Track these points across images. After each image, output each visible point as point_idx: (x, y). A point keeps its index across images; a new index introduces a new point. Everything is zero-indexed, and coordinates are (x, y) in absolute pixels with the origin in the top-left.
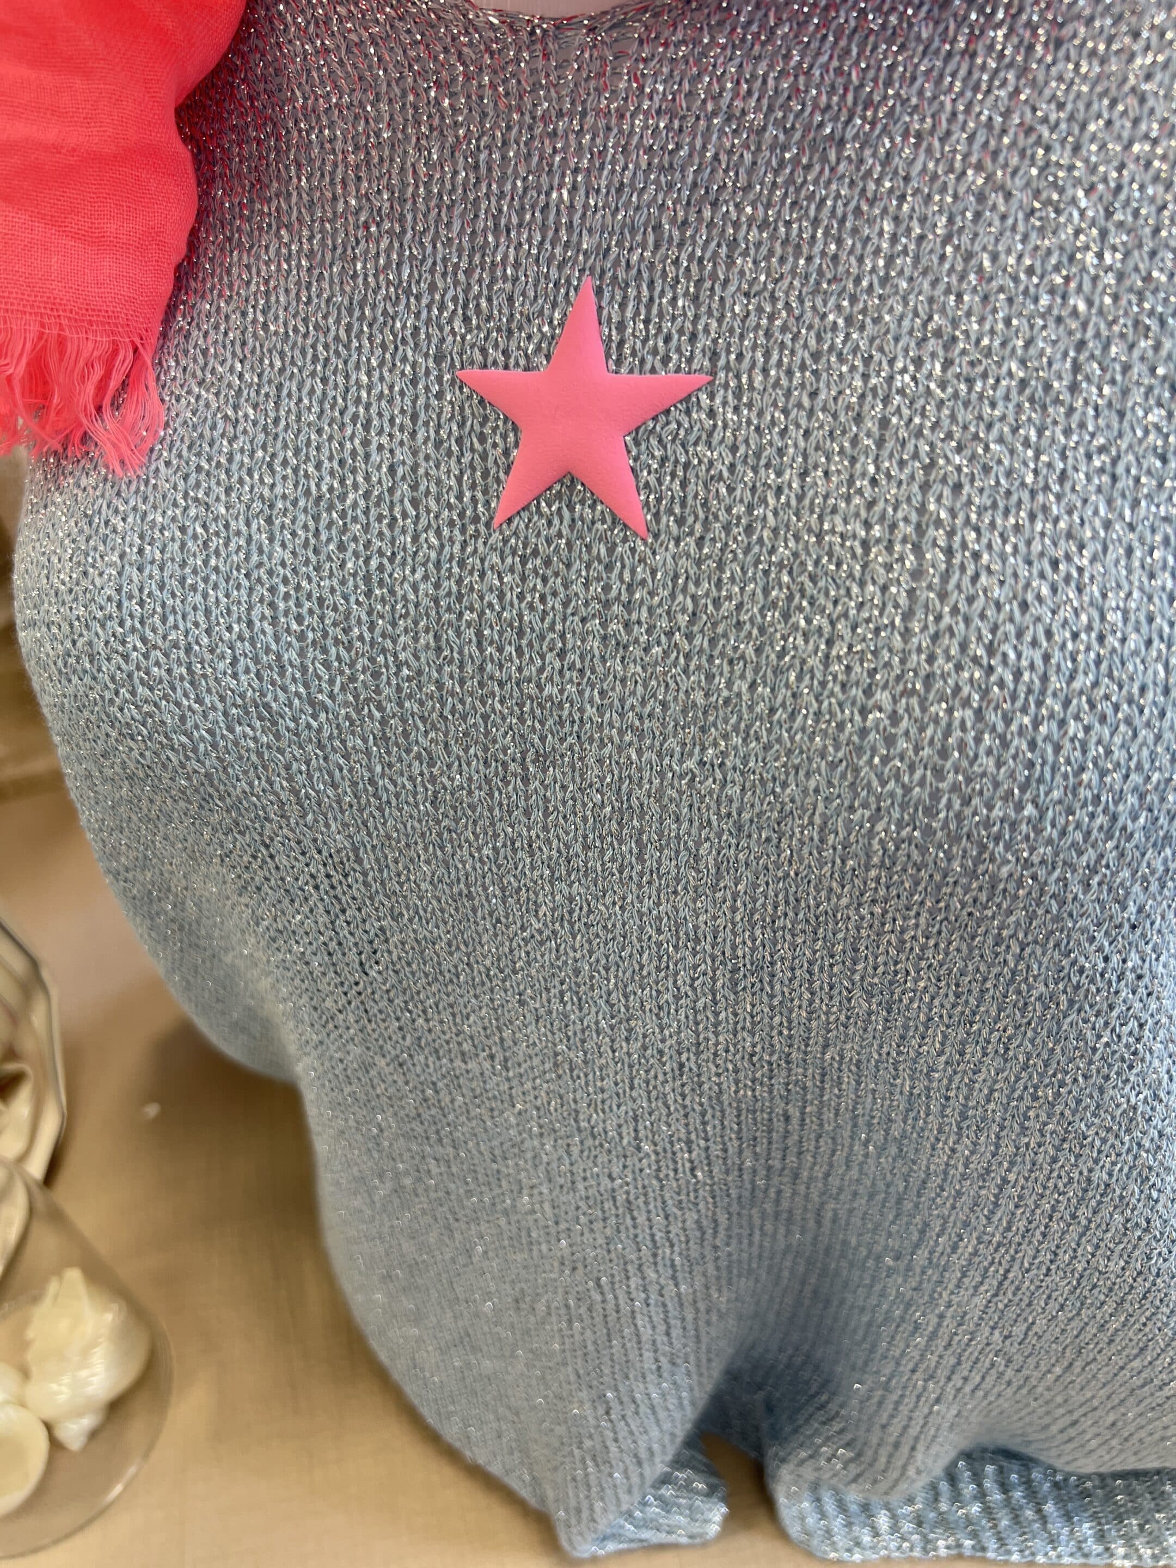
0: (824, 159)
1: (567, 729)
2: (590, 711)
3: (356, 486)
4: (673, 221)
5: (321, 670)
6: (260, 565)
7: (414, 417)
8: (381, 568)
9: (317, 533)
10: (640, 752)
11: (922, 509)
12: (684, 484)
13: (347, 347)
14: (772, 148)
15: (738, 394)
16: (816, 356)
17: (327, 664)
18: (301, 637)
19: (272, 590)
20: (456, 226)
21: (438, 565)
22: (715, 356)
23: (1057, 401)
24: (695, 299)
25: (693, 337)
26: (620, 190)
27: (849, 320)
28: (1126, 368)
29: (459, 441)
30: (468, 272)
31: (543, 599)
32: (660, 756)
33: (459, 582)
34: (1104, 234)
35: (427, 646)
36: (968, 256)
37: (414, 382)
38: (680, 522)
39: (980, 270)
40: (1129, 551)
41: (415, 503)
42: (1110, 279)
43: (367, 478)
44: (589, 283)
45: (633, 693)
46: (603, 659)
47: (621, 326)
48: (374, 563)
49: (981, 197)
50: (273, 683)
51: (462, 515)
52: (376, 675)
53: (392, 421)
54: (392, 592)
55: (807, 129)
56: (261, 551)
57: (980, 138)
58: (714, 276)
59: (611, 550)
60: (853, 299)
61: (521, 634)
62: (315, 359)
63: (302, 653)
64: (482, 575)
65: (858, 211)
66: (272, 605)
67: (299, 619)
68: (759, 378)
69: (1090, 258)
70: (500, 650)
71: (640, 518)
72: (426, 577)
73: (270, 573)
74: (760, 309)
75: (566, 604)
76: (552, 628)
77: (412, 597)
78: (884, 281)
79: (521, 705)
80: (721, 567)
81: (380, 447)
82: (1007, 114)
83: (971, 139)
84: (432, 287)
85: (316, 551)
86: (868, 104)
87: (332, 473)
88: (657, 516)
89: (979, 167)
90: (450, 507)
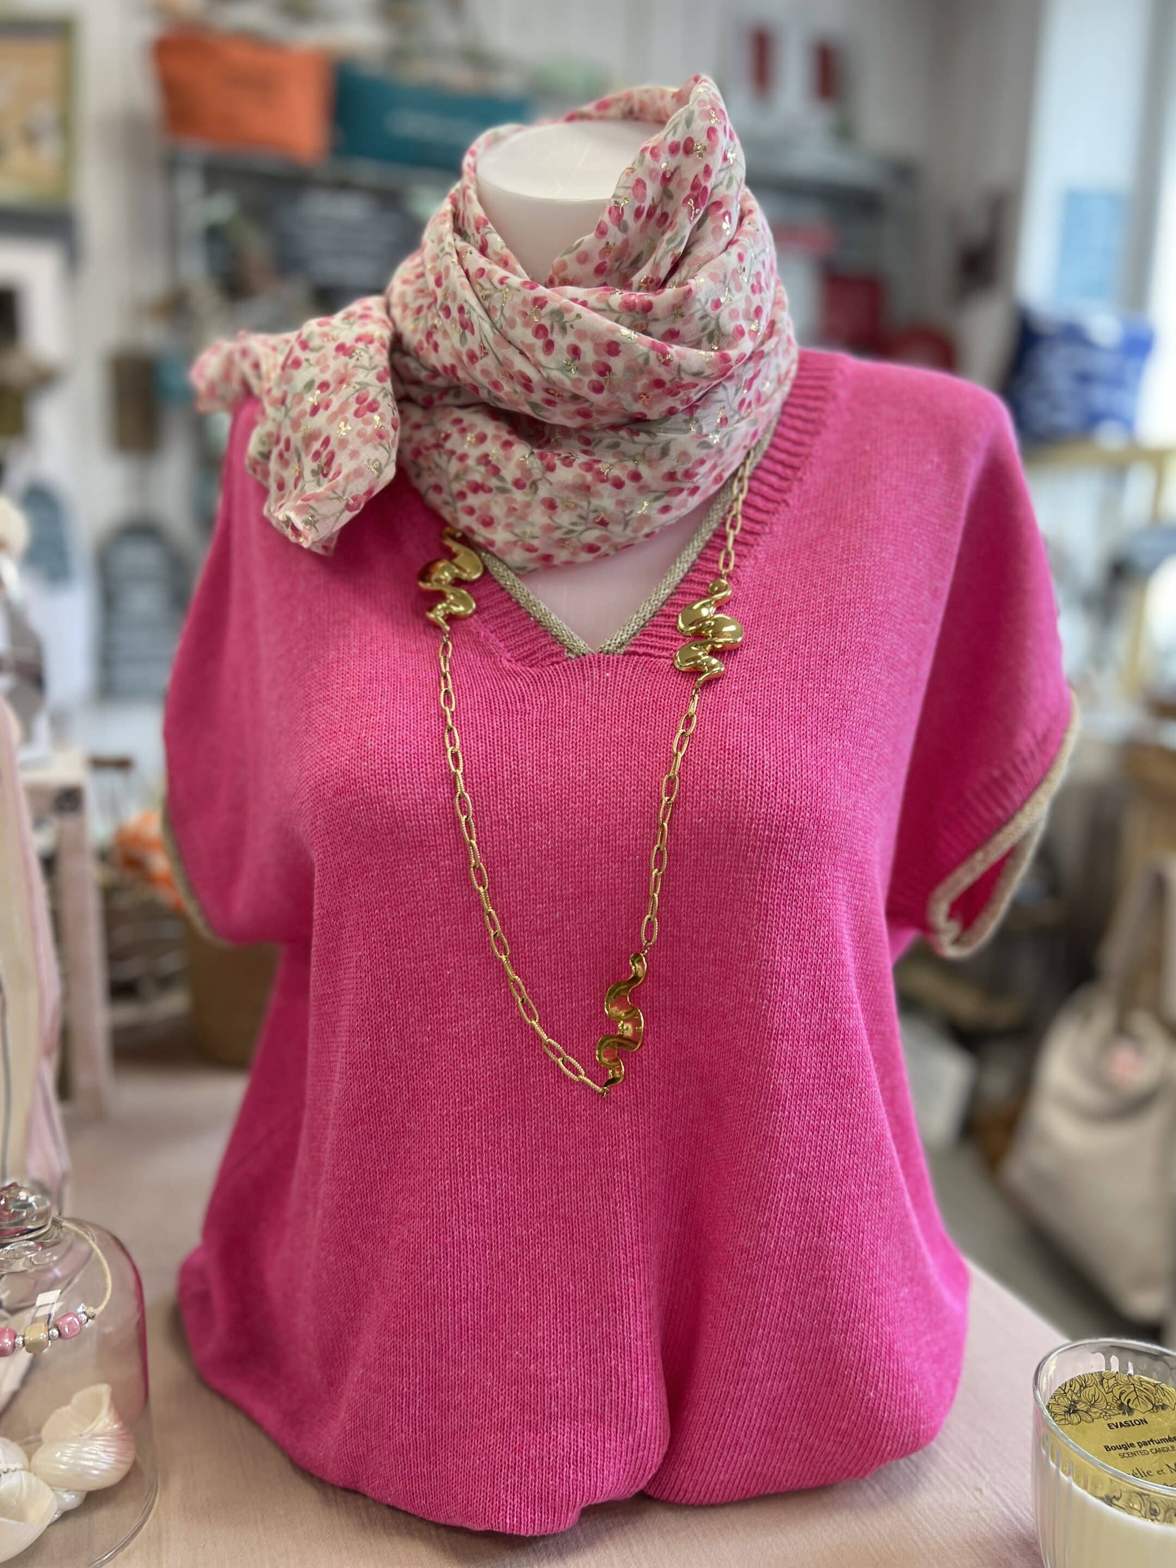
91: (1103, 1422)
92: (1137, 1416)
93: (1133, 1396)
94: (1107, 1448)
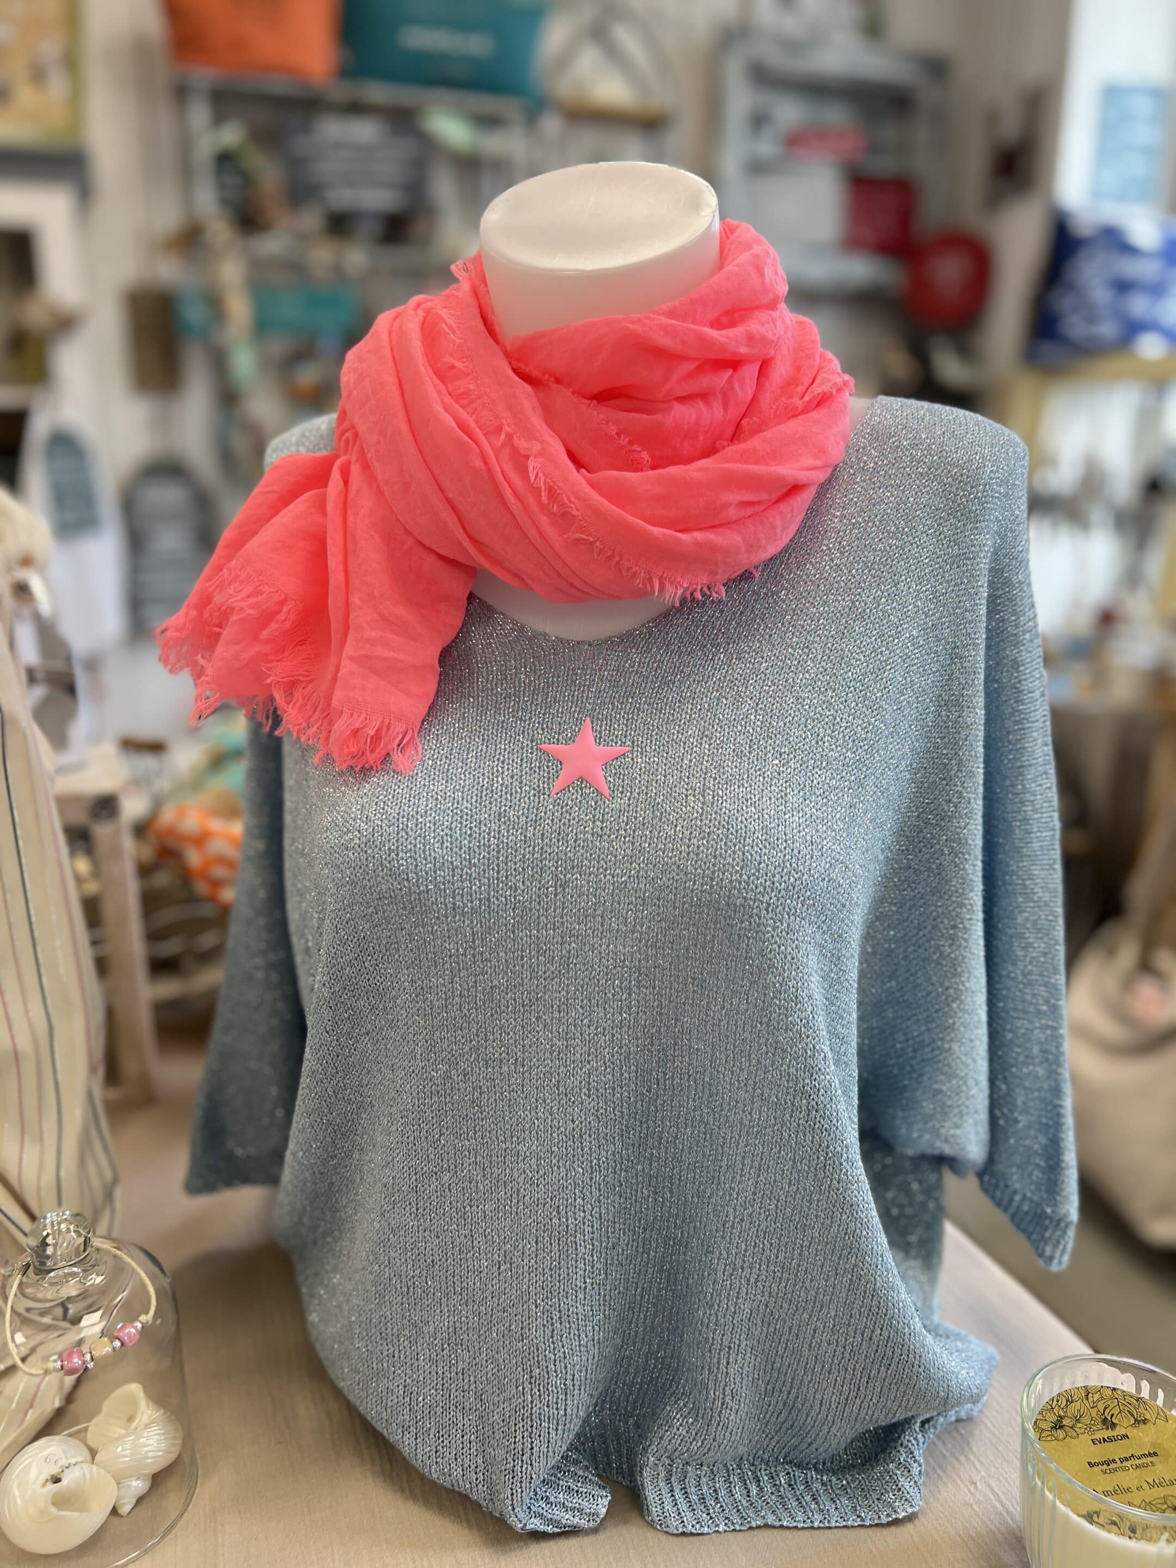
0: (669, 686)
1: (576, 870)
2: (585, 862)
3: (498, 782)
4: (618, 702)
5: (476, 849)
6: (457, 808)
7: (522, 760)
8: (505, 811)
9: (481, 797)
10: (605, 877)
11: (704, 785)
12: (623, 781)
13: (497, 736)
14: (652, 682)
15: (642, 754)
16: (668, 742)
17: (479, 847)
18: (470, 835)
19: (461, 817)
20: (540, 699)
21: (528, 810)
22: (633, 742)
23: (745, 756)
24: (627, 725)
25: (626, 737)
26: (600, 692)
27: (678, 732)
28: (765, 748)
29: (539, 768)
30: (544, 714)
31: (569, 821)
32: (613, 877)
33: (536, 816)
34: (756, 711)
35: (521, 840)
36: (715, 715)
37: (522, 748)
38: (622, 793)
39: (719, 719)
40: (770, 799)
41: (521, 788)
42: (759, 723)
43: (503, 779)
44: (588, 719)
45: (603, 853)
46: (592, 842)
47: (600, 733)
48: (503, 808)
49: (718, 699)
50: (456, 853)
51: (539, 792)
52: (498, 852)
53: (513, 761)
54: (509, 820)
55: (663, 677)
56: (458, 803)
57: (717, 683)
58: (633, 718)
59: (596, 803)
60: (679, 726)
61: (559, 834)
62: (483, 740)
63: (470, 842)
64: (545, 813)
65: (680, 701)
66: (461, 823)
67: (471, 828)
68: (648, 749)
69: (752, 717)
70: (551, 840)
71: (607, 792)
72: (523, 814)
73: (461, 811)
74: (648, 728)
75: (578, 823)
76: (572, 831)
77: (516, 820)
78: (689, 721)
79: (557, 862)
80: (637, 806)
81: (508, 769)
82: (725, 677)
83: (714, 683)
84: (530, 718)
85: (480, 804)
86: (682, 672)
87: (488, 777)
88: (613, 791)
89: (717, 691)
90: (534, 789)
91: (1086, 1438)
92: (1119, 1431)
93: (1116, 1411)
94: (1090, 1464)
